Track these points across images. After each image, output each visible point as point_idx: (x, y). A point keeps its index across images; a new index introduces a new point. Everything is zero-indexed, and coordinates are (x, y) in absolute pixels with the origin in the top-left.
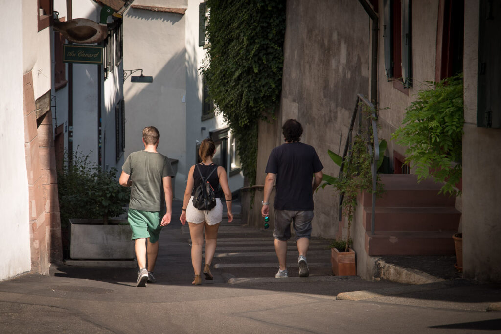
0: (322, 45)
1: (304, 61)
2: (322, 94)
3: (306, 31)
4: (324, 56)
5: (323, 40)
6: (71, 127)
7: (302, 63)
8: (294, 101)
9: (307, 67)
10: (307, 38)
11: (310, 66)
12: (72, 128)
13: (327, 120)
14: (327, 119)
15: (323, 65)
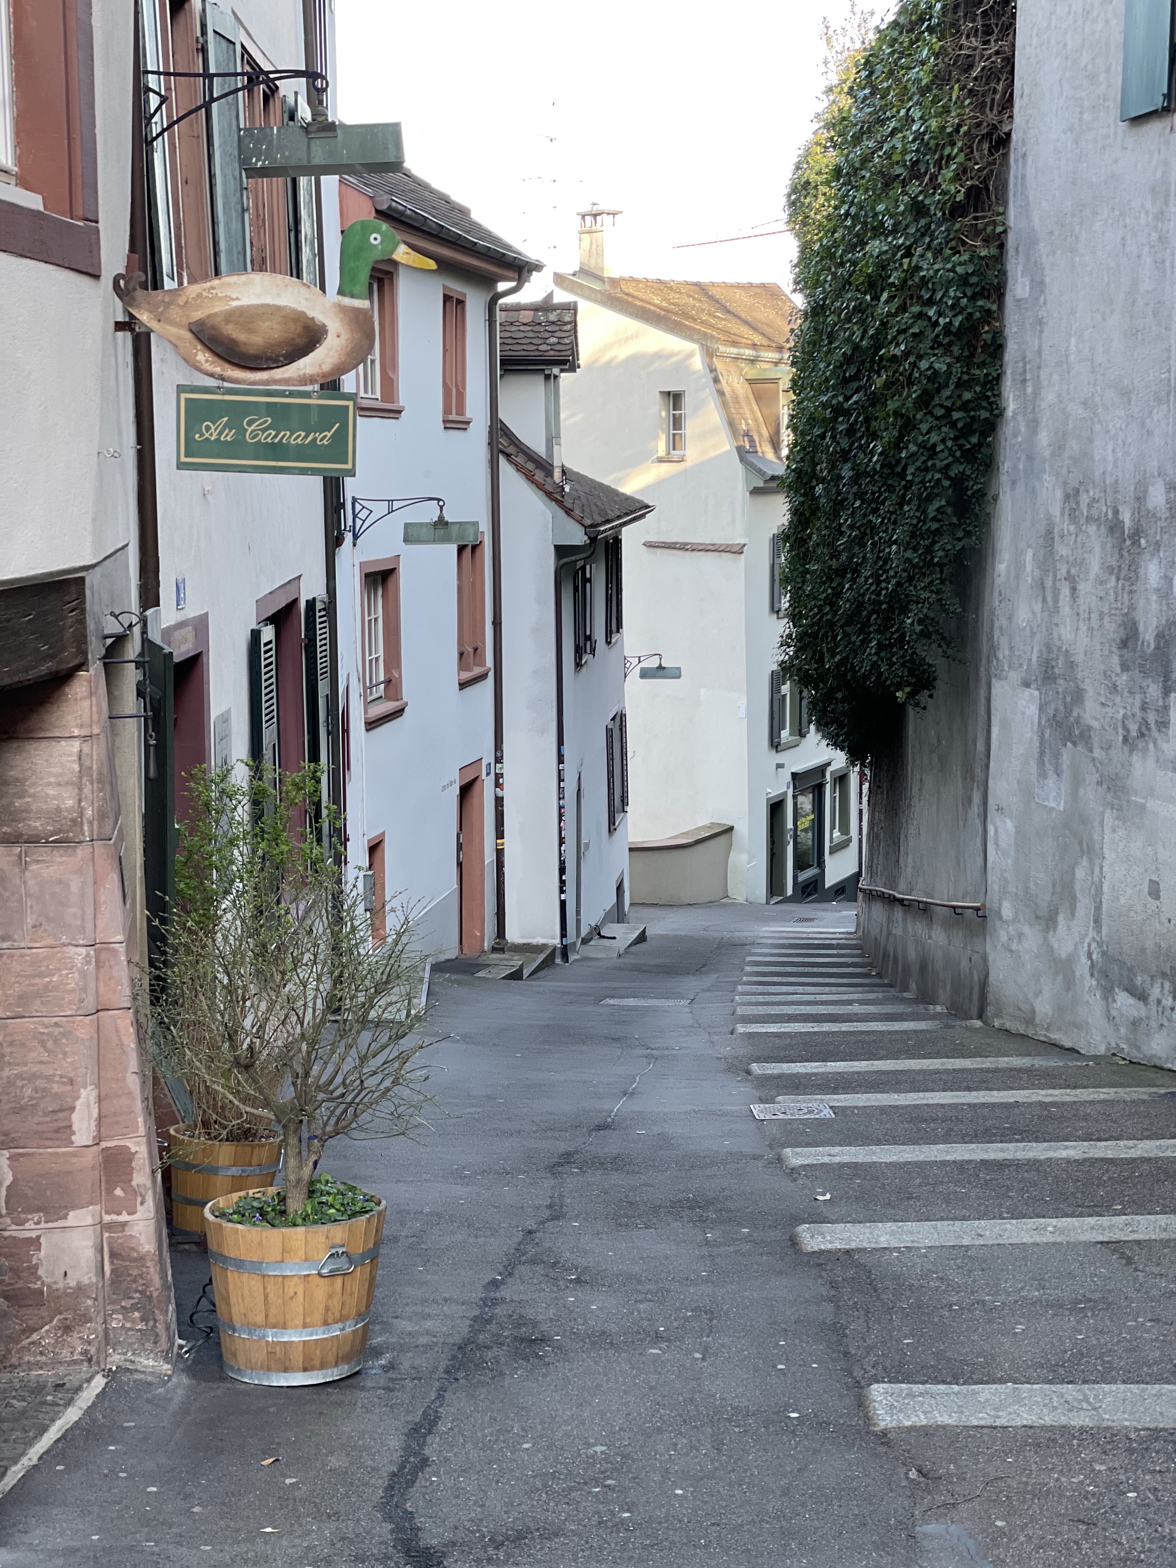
0: (1115, 527)
1: (1055, 576)
2: (1115, 660)
3: (1059, 495)
4: (1122, 556)
5: (1116, 512)
6: (499, 765)
7: (1049, 583)
8: (1027, 684)
9: (1065, 591)
10: (1062, 514)
11: (1074, 589)
12: (501, 768)
13: (1134, 733)
14: (1134, 728)
15: (1118, 579)
